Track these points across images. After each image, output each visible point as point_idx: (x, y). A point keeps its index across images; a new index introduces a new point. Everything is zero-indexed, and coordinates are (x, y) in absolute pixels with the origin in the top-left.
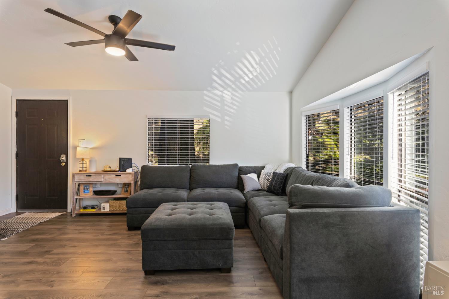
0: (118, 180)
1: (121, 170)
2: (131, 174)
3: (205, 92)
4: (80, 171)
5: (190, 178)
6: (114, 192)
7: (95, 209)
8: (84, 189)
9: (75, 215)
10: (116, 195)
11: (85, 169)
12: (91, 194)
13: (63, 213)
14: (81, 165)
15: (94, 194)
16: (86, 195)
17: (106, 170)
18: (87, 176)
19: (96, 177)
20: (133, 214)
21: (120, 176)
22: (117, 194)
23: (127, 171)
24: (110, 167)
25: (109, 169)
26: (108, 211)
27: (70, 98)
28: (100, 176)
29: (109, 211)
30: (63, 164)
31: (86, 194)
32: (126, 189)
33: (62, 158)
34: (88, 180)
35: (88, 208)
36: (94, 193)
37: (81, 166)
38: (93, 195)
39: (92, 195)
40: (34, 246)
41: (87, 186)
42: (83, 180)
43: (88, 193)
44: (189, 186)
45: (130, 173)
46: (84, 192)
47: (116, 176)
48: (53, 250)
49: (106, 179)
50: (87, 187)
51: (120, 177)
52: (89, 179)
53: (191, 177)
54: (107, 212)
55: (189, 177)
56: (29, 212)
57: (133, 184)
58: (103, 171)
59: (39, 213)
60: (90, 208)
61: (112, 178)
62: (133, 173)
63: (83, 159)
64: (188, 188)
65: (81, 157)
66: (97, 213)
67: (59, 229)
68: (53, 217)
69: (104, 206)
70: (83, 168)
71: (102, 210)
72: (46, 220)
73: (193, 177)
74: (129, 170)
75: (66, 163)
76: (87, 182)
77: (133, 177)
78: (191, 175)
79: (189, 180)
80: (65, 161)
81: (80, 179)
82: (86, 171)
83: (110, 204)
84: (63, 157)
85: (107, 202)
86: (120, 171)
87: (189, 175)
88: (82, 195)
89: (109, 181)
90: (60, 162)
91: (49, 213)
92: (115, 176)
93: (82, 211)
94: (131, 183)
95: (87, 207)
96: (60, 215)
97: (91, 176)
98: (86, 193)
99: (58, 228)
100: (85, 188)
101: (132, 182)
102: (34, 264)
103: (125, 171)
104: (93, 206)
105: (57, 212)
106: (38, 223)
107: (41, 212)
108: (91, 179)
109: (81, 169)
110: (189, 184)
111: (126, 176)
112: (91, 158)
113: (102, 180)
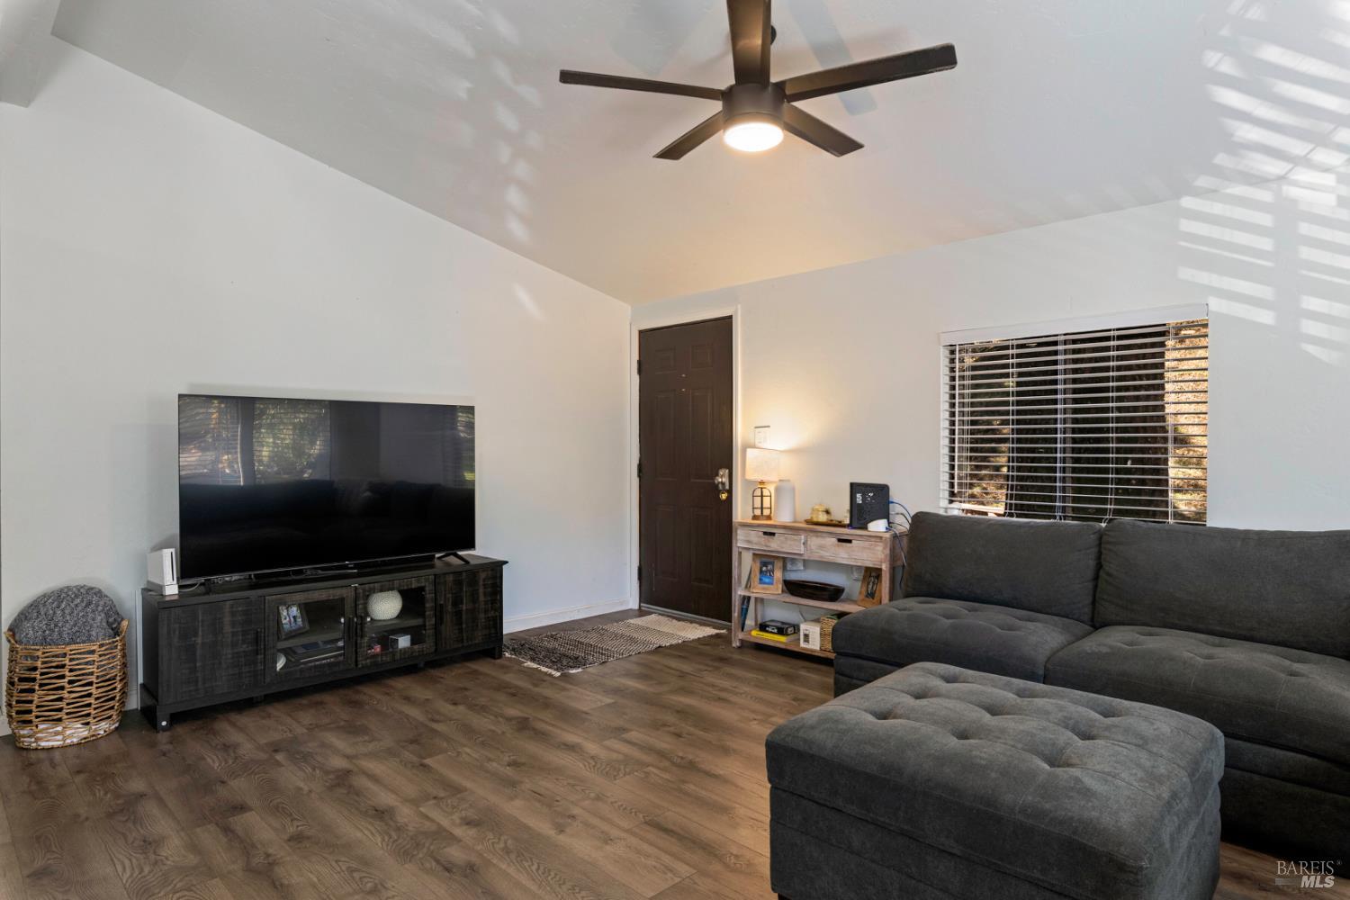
0: (843, 555)
1: (855, 524)
2: (881, 537)
3: (1187, 202)
4: (755, 517)
5: (1096, 578)
6: (834, 593)
7: (787, 635)
8: (761, 572)
9: (738, 644)
10: (843, 604)
11: (766, 512)
12: (778, 588)
13: (722, 631)
14: (758, 500)
15: (785, 588)
16: (764, 589)
17: (815, 520)
18: (765, 533)
19: (786, 538)
20: (851, 677)
21: (850, 541)
22: (843, 601)
23: (869, 529)
24: (827, 512)
25: (823, 518)
26: (818, 649)
27: (736, 312)
28: (795, 537)
29: (821, 650)
30: (724, 496)
31: (766, 586)
32: (870, 586)
33: (720, 480)
34: (767, 546)
35: (770, 630)
36: (786, 586)
37: (758, 504)
38: (783, 591)
39: (780, 592)
40: (609, 705)
41: (769, 563)
42: (756, 544)
43: (771, 586)
44: (1087, 610)
45: (878, 534)
46: (760, 579)
47: (840, 540)
48: (631, 730)
49: (813, 547)
50: (770, 567)
51: (848, 545)
52: (768, 544)
53: (1101, 573)
54: (815, 651)
55: (1090, 574)
56: (660, 614)
57: (888, 575)
58: (809, 522)
59: (674, 621)
60: (776, 631)
61: (825, 547)
62: (888, 535)
63: (762, 483)
64: (1086, 618)
65: (758, 477)
66: (789, 648)
67: (683, 675)
68: (692, 638)
69: (807, 633)
70: (762, 508)
71: (803, 645)
72: (674, 642)
73: (1109, 574)
74: (878, 526)
75: (730, 492)
76: (765, 551)
77: (888, 552)
78: (1099, 566)
79: (1090, 585)
80: (727, 487)
81: (749, 542)
82: (769, 517)
83: (822, 629)
84: (722, 478)
85: (817, 621)
86: (850, 526)
87: (1092, 563)
88: (754, 588)
89: (821, 557)
90: (716, 489)
91: (694, 625)
92: (834, 540)
93: (756, 635)
94: (880, 570)
95: (768, 626)
96: (711, 636)
97: (773, 534)
98: (765, 583)
99: (681, 672)
100: (764, 569)
101: (885, 567)
102: (573, 754)
103: (865, 528)
104: (783, 626)
105: (709, 625)
106: (655, 646)
107: (679, 619)
108: (775, 545)
109: (758, 512)
110: (1089, 600)
111: (867, 544)
112: (780, 480)
113: (802, 550)
